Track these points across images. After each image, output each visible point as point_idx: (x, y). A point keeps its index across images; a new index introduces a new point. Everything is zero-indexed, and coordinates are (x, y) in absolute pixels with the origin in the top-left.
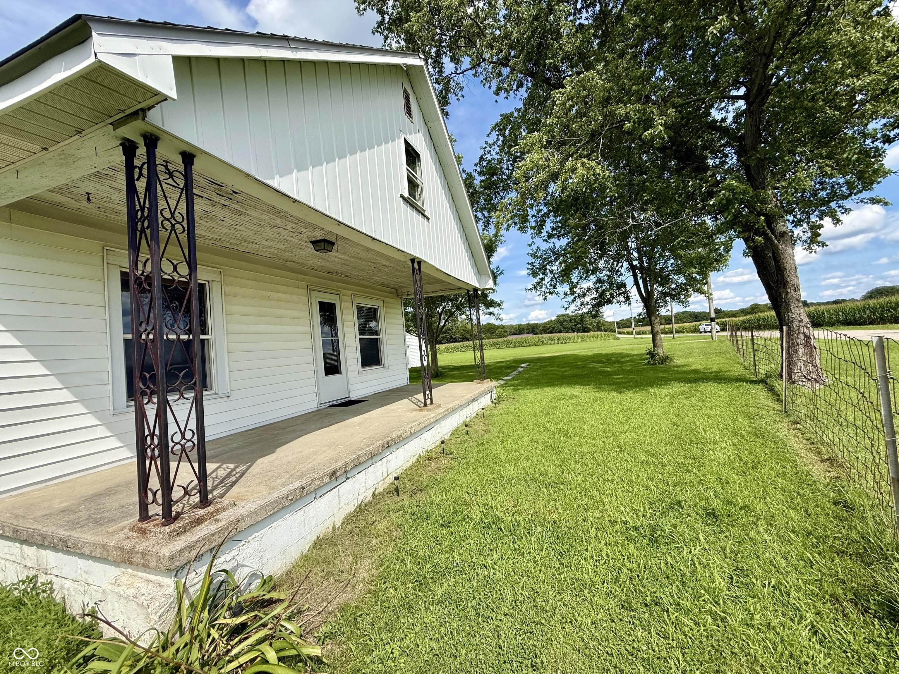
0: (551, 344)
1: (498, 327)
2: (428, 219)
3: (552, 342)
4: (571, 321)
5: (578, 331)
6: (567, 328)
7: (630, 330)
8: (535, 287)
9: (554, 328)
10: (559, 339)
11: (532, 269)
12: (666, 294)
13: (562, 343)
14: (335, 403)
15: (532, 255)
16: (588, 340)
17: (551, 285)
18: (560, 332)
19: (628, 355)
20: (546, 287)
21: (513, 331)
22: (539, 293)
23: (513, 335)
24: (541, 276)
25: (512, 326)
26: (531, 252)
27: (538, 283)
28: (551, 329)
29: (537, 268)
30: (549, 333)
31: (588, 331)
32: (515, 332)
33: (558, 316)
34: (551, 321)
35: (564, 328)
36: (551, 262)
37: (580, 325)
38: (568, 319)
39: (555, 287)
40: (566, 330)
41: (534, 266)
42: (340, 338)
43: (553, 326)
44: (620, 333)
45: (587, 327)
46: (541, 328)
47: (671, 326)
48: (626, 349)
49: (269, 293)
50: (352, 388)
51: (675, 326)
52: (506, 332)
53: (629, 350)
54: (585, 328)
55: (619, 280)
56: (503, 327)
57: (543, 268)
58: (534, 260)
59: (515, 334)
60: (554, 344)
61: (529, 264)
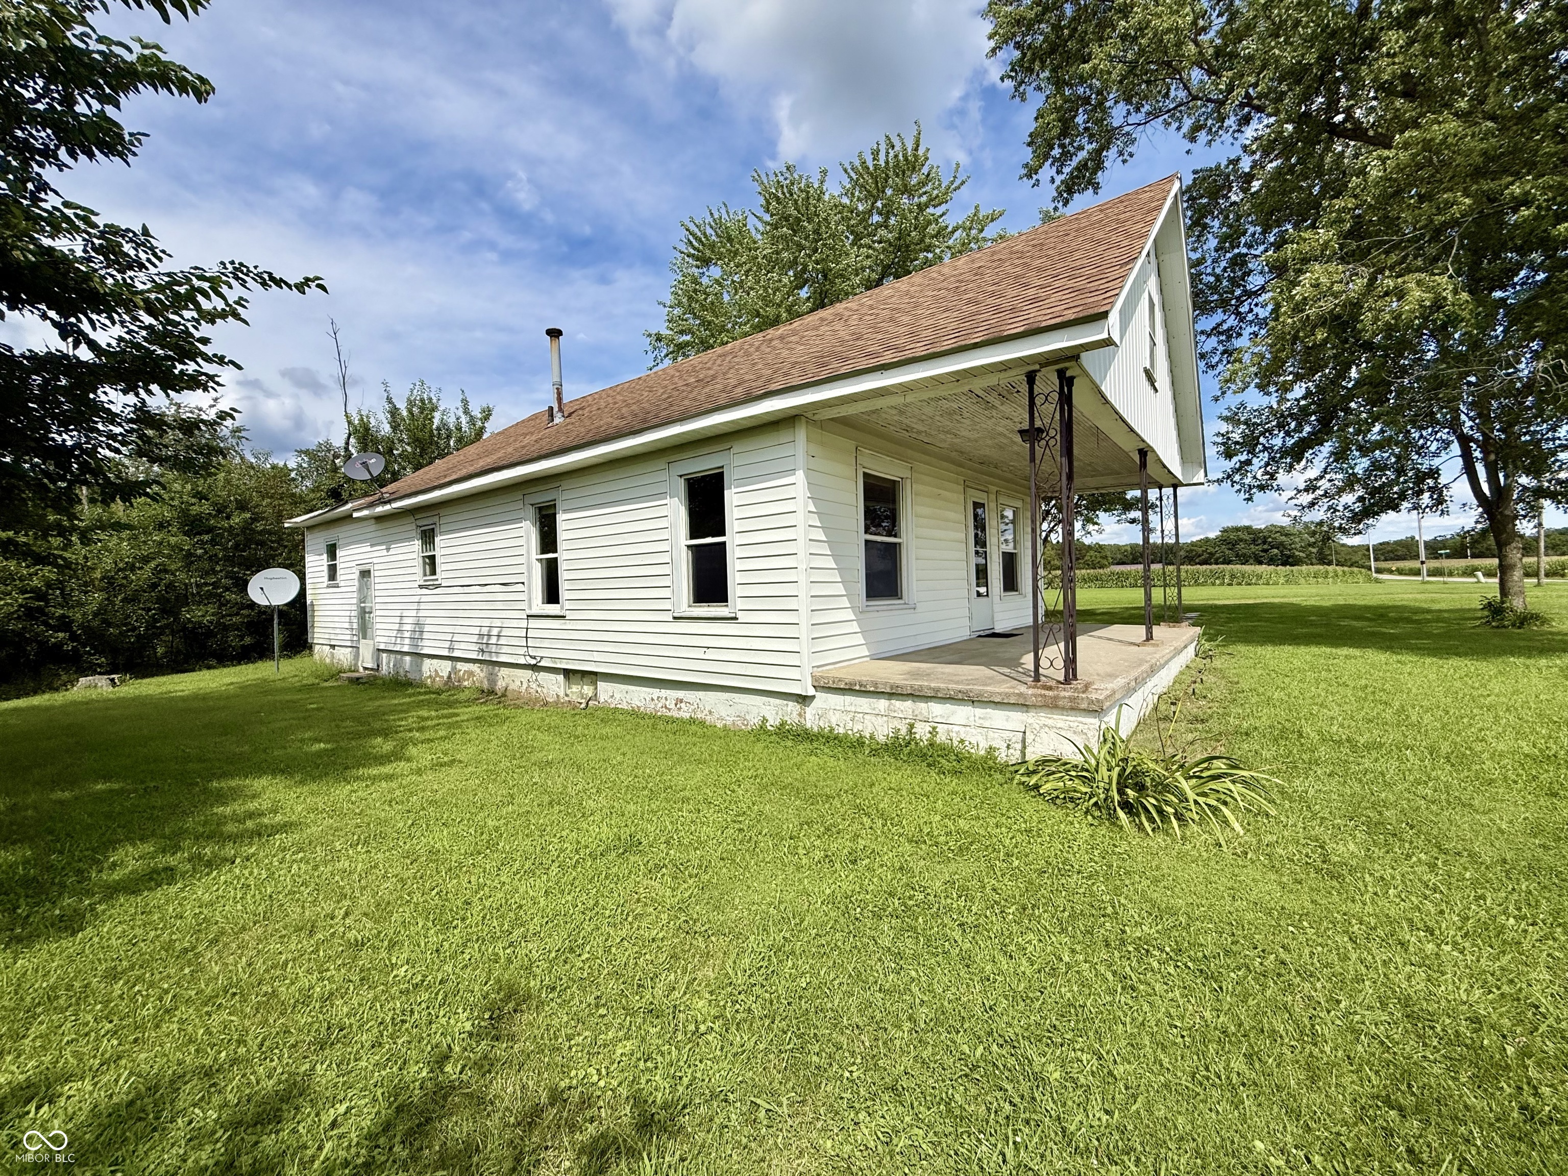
0: (1213, 584)
1: (1090, 547)
2: (1156, 390)
3: (1218, 582)
4: (1254, 540)
5: (1271, 561)
6: (1244, 555)
7: (1415, 564)
8: (1229, 476)
9: (1212, 554)
10: (1233, 576)
11: (1223, 444)
12: (1540, 493)
13: (1240, 584)
14: (982, 633)
15: (1226, 419)
16: (1302, 581)
17: (1267, 473)
18: (1229, 563)
19: (1429, 611)
20: (1255, 477)
21: (1119, 556)
22: (1237, 487)
23: (1118, 564)
24: (1244, 457)
25: (1118, 547)
26: (1226, 413)
27: (1237, 471)
28: (1206, 556)
29: (1237, 443)
30: (1201, 564)
31: (1296, 562)
32: (1125, 559)
33: (1225, 531)
34: (1207, 540)
35: (1237, 556)
36: (1270, 431)
37: (1276, 551)
38: (1247, 537)
39: (1272, 476)
40: (1244, 560)
41: (1229, 439)
42: (988, 550)
43: (1211, 550)
44: (1378, 571)
45: (1293, 556)
46: (1182, 553)
47: (1533, 560)
48: (1416, 600)
49: (941, 491)
50: (997, 617)
51: (1544, 559)
52: (1106, 557)
53: (1425, 602)
54: (1289, 557)
55: (1425, 464)
56: (1099, 548)
57: (1250, 443)
58: (1231, 429)
59: (1123, 563)
60: (1222, 584)
61: (1218, 434)
